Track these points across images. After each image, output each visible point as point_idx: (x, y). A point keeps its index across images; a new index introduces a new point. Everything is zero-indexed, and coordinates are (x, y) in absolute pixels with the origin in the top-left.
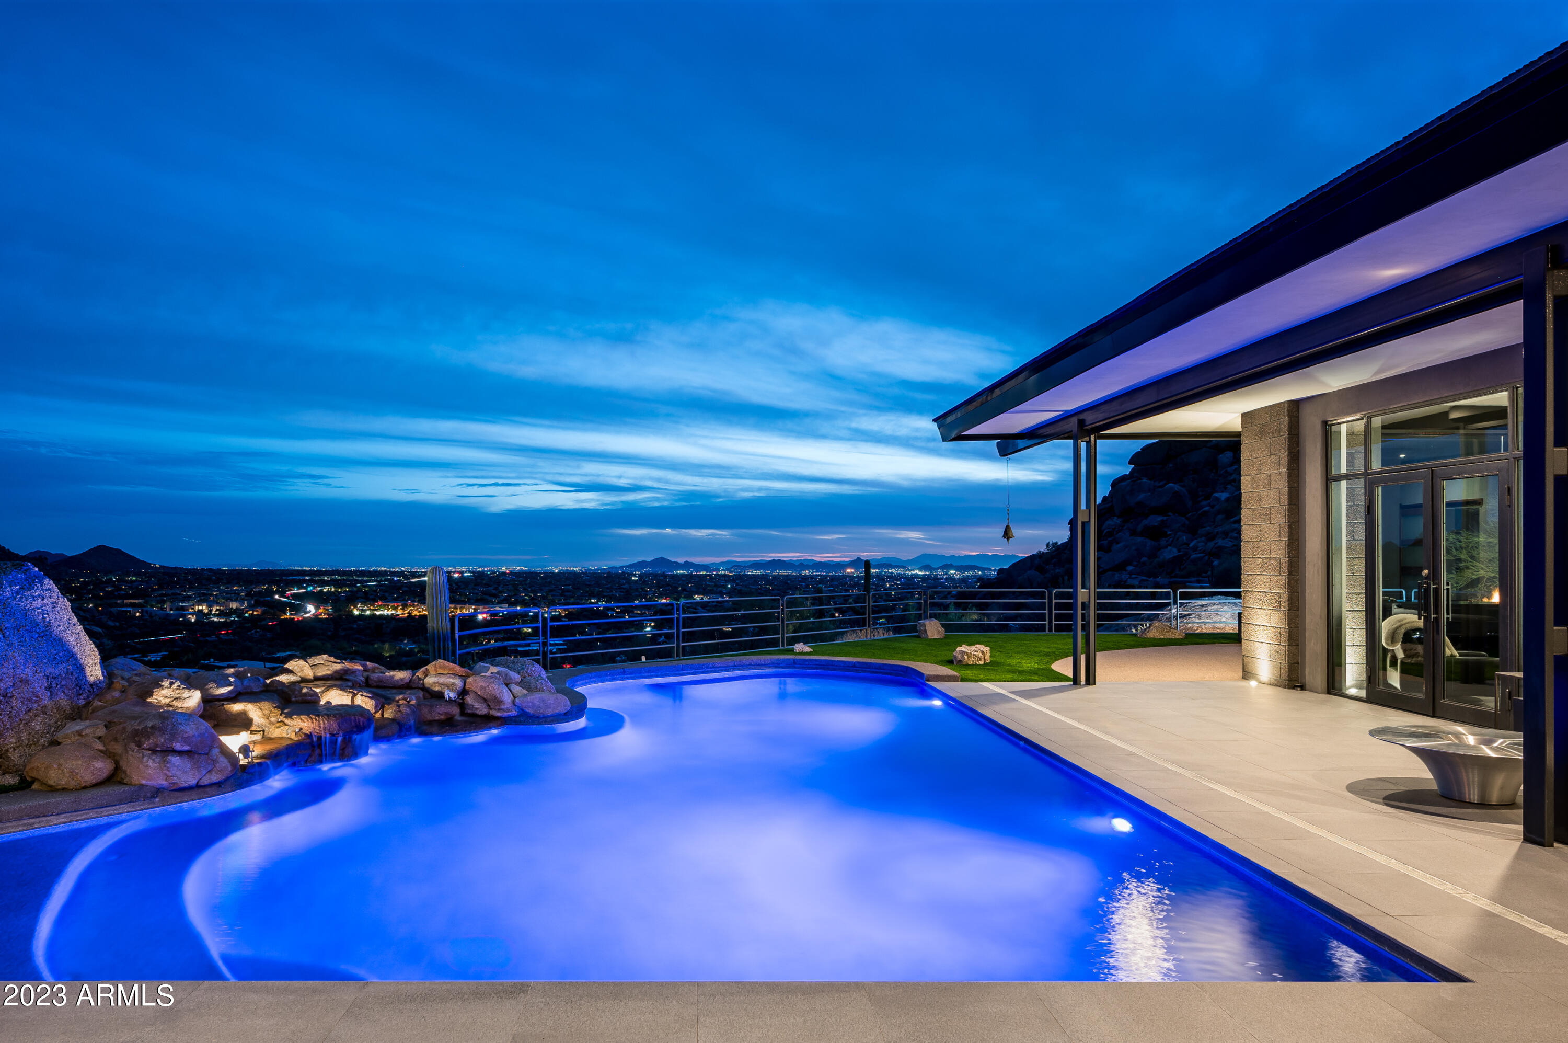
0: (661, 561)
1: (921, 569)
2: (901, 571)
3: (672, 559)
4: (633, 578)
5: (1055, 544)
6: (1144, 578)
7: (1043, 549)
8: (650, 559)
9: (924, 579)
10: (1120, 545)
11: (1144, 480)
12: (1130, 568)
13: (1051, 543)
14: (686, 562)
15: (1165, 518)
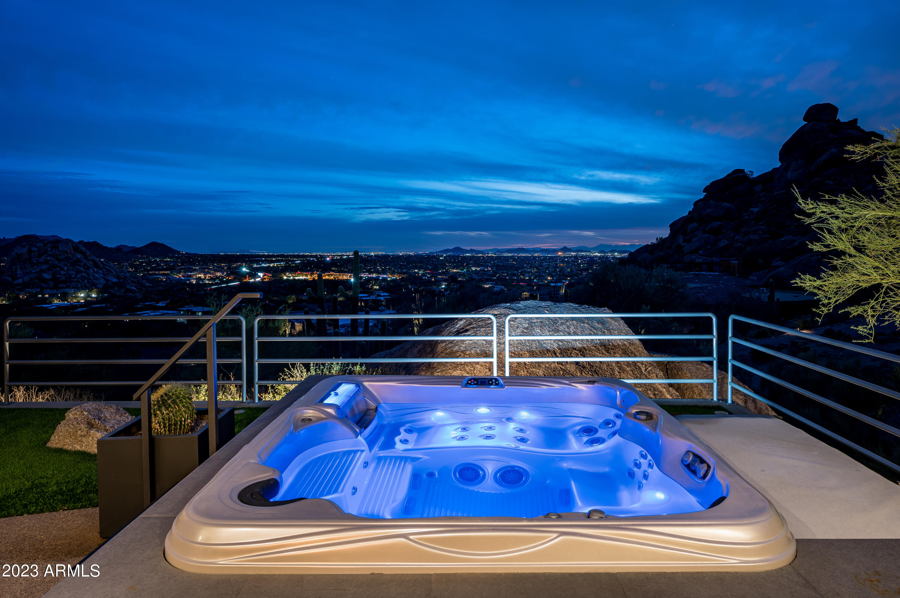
0: (458, 249)
1: (599, 252)
2: (588, 254)
3: (464, 248)
4: (441, 258)
5: (661, 238)
6: (705, 258)
7: (655, 241)
8: (451, 248)
9: (600, 258)
10: (696, 239)
11: (711, 201)
12: (701, 252)
13: (659, 238)
14: (471, 249)
15: (722, 223)
